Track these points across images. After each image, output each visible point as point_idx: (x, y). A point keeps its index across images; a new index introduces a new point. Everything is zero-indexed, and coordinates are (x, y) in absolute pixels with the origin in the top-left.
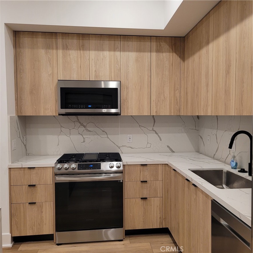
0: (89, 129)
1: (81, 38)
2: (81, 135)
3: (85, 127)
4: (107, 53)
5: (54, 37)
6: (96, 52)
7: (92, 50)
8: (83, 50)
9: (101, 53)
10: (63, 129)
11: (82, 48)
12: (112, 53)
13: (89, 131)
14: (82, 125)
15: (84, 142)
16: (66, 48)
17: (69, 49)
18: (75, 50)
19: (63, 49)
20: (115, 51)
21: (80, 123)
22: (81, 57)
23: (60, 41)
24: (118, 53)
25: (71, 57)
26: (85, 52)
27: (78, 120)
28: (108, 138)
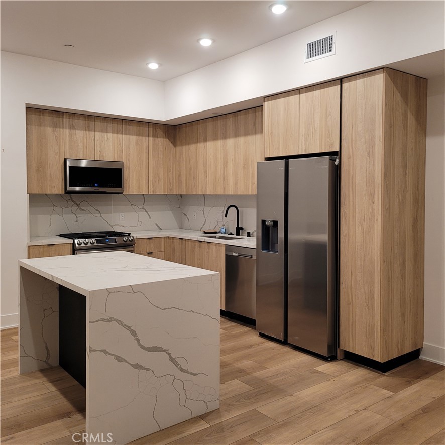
0: (82, 208)
1: (86, 119)
2: (75, 214)
3: (78, 206)
4: (110, 135)
5: (61, 116)
6: (101, 133)
7: (97, 131)
8: (89, 130)
9: (105, 134)
10: (55, 208)
11: (88, 128)
12: (115, 135)
13: (83, 210)
14: (75, 203)
15: (77, 221)
16: (72, 127)
17: (75, 129)
18: (81, 130)
19: (70, 128)
20: (117, 133)
21: (73, 201)
22: (87, 137)
23: (67, 120)
24: (120, 136)
25: (78, 136)
26: (91, 132)
27: (71, 198)
28: (101, 216)
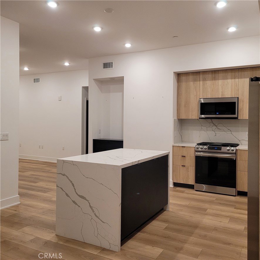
0: (219, 127)
1: (213, 73)
2: (214, 131)
3: (216, 126)
4: (229, 81)
5: (198, 75)
6: (223, 80)
7: (220, 80)
8: (215, 80)
9: (226, 81)
10: (203, 127)
12: (233, 80)
13: (219, 129)
14: (215, 125)
15: (216, 136)
17: (206, 80)
18: (210, 80)
19: (203, 80)
21: (213, 123)
22: (213, 85)
23: (201, 76)
24: (237, 80)
25: (208, 85)
27: (212, 121)
28: (232, 134)
